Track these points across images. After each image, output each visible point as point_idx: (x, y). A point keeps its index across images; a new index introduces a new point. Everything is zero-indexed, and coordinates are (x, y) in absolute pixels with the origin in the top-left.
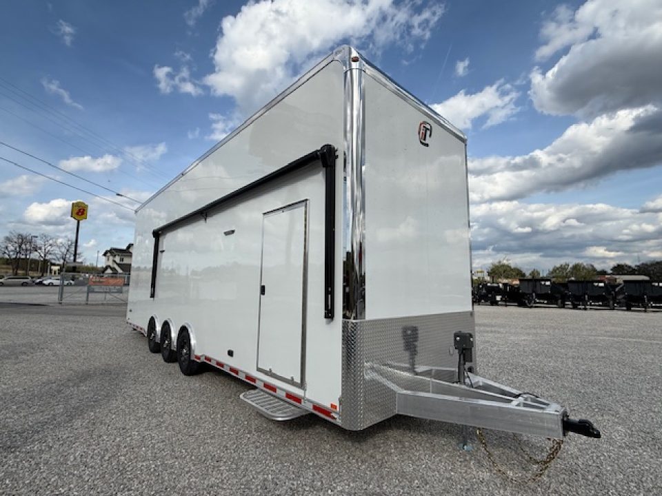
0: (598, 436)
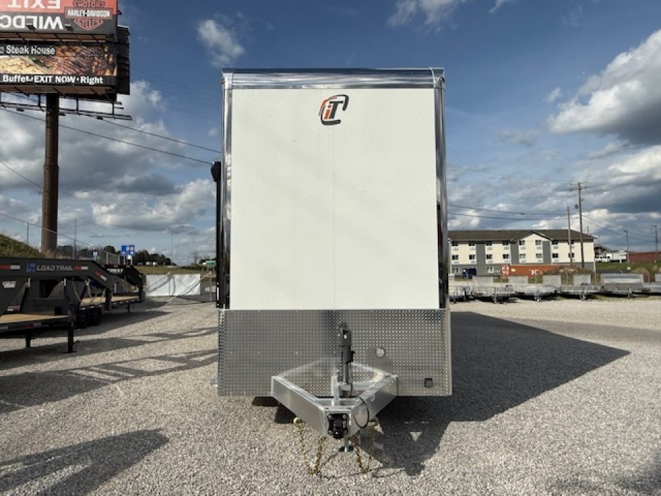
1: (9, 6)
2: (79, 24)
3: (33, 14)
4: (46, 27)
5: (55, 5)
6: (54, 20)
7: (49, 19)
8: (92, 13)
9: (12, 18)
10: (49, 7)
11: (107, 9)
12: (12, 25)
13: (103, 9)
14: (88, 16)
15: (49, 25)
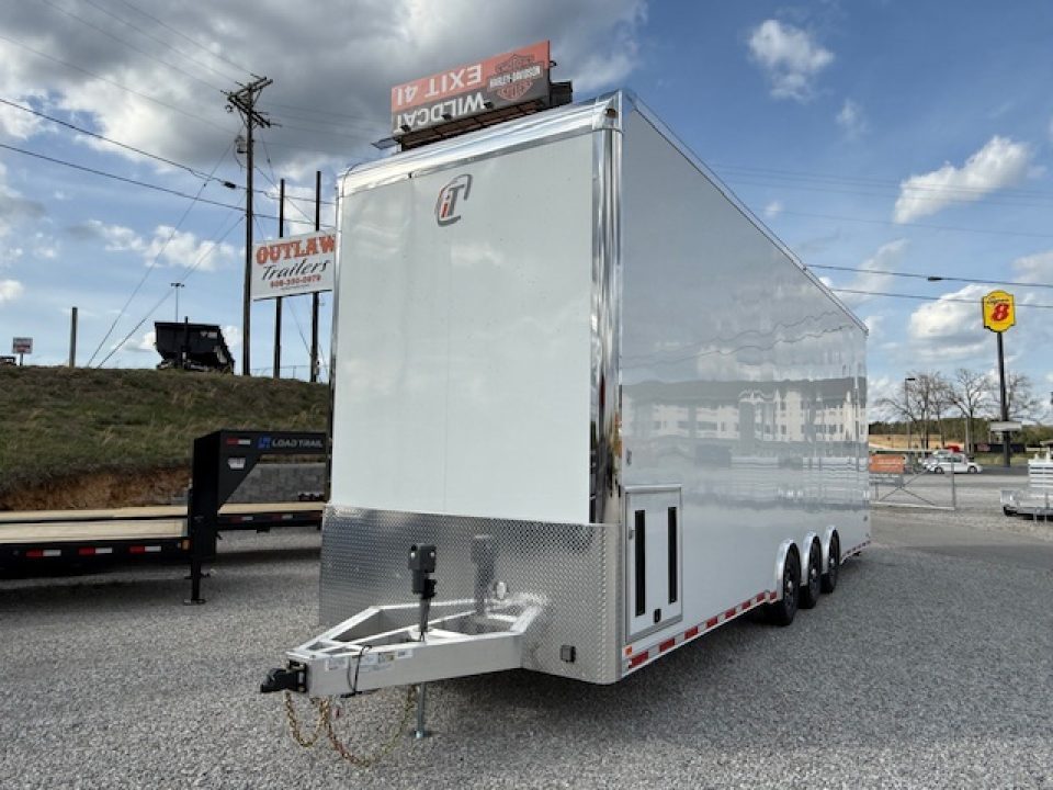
0: (265, 689)
1: (426, 96)
2: (504, 96)
3: (451, 98)
4: (466, 110)
5: (475, 78)
6: (474, 98)
7: (469, 98)
8: (518, 76)
9: (430, 110)
10: (469, 84)
11: (536, 64)
12: (430, 120)
13: (532, 65)
14: (514, 80)
15: (470, 108)
